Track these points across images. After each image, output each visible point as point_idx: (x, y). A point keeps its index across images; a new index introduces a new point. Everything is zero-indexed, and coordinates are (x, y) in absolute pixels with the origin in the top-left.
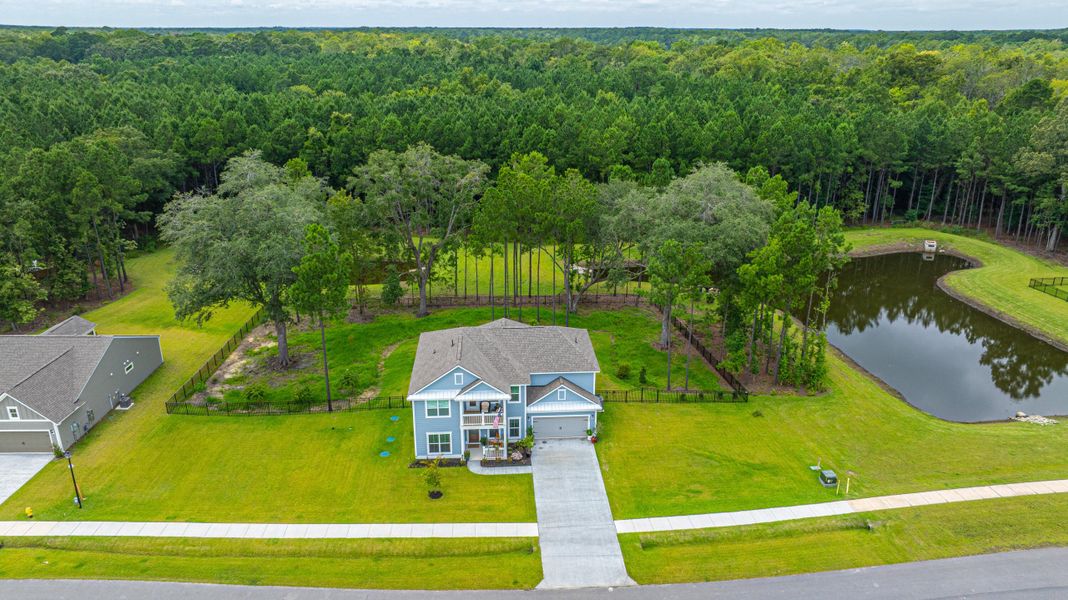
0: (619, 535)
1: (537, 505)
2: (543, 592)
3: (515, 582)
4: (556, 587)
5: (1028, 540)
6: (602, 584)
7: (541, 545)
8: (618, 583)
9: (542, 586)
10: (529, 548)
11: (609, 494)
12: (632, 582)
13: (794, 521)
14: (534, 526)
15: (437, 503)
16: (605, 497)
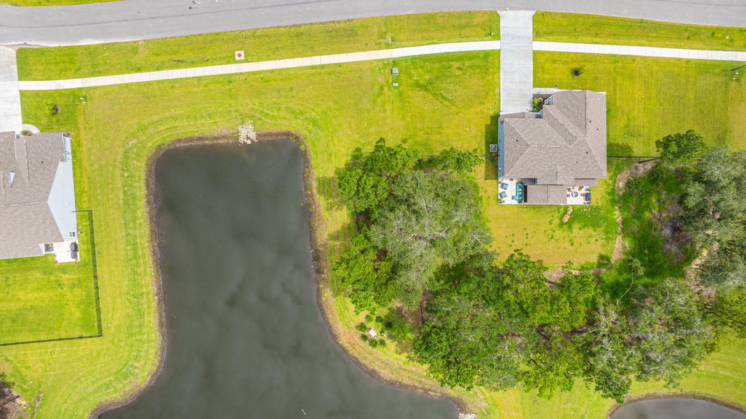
0: (499, 39)
1: (532, 62)
2: (533, 9)
3: (543, 15)
4: (528, 12)
5: (330, 27)
6: (511, 12)
7: (532, 36)
8: (504, 12)
9: (533, 12)
10: (537, 35)
11: (499, 68)
12: (499, 12)
13: (422, 45)
14: (535, 49)
15: (575, 66)
16: (501, 66)
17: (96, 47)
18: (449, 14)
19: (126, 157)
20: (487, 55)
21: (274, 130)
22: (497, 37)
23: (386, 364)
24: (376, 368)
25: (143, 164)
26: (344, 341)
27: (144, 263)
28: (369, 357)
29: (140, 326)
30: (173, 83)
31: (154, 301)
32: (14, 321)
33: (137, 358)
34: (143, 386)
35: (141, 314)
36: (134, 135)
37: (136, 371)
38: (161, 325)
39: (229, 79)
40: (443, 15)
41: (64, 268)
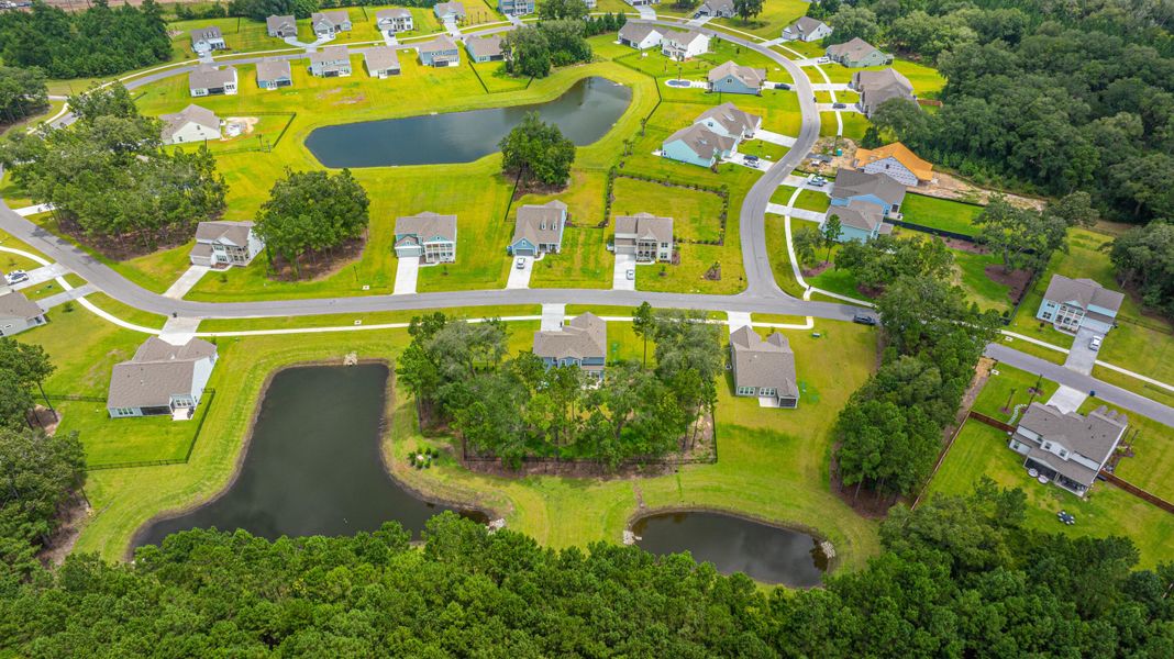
2: (565, 303)
3: (572, 305)
4: (561, 304)
6: (550, 304)
7: (564, 313)
8: (545, 304)
9: (566, 305)
10: (568, 313)
12: (541, 304)
14: (565, 319)
16: (542, 326)
17: (257, 320)
18: (508, 306)
19: (255, 367)
20: (531, 322)
21: (371, 357)
22: (541, 314)
23: (429, 483)
24: (419, 488)
25: (266, 373)
26: (394, 471)
27: (243, 425)
28: (415, 480)
29: (222, 459)
30: (304, 334)
31: (241, 445)
32: (116, 455)
33: (209, 479)
34: (205, 502)
35: (226, 452)
36: (266, 357)
37: (205, 488)
38: (239, 462)
39: (346, 332)
40: (503, 306)
41: (177, 424)
